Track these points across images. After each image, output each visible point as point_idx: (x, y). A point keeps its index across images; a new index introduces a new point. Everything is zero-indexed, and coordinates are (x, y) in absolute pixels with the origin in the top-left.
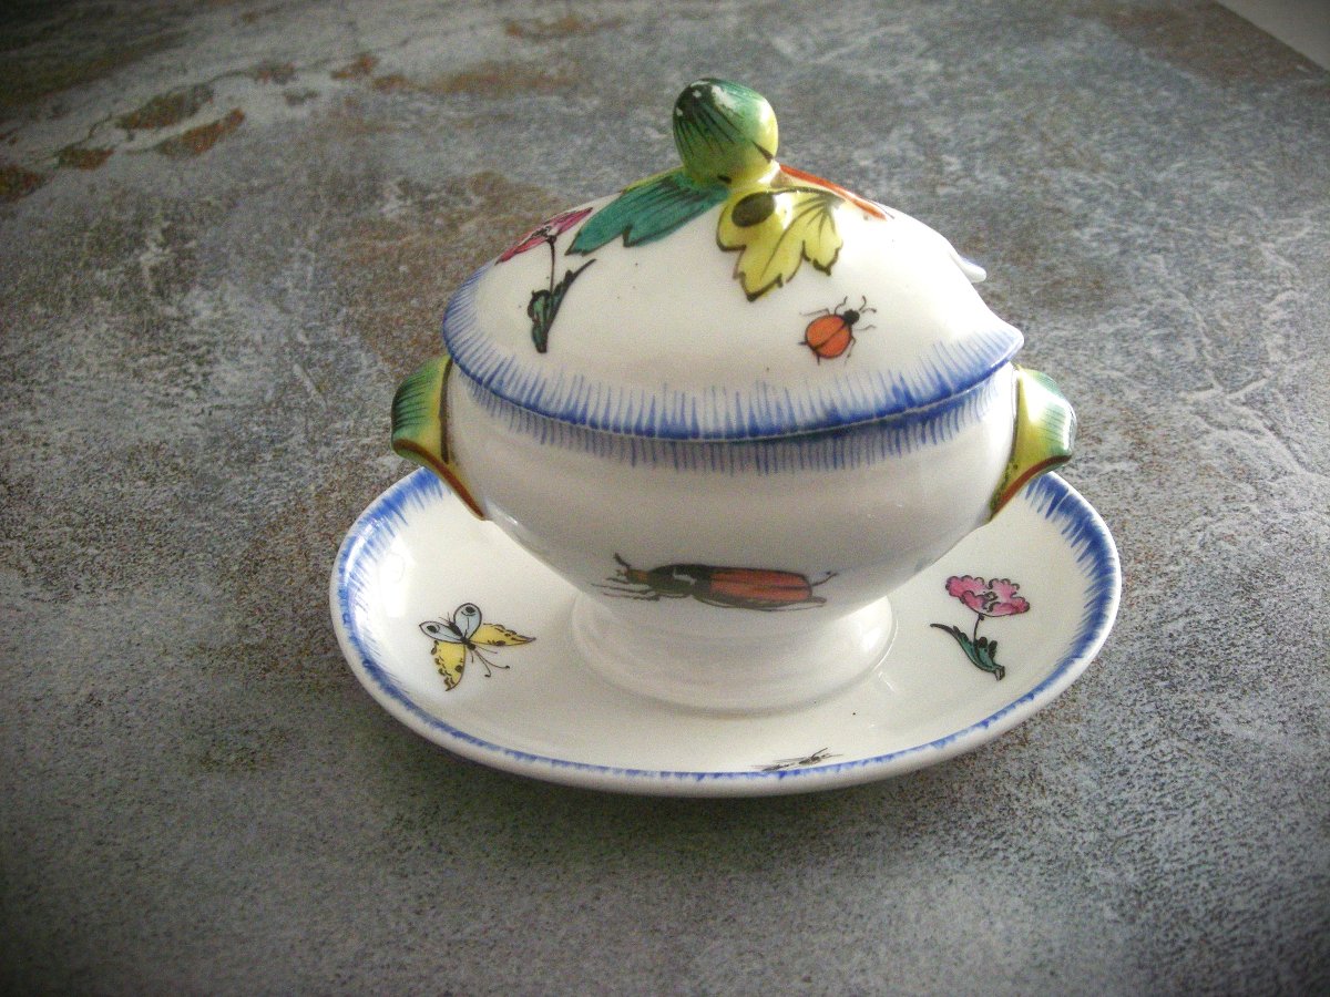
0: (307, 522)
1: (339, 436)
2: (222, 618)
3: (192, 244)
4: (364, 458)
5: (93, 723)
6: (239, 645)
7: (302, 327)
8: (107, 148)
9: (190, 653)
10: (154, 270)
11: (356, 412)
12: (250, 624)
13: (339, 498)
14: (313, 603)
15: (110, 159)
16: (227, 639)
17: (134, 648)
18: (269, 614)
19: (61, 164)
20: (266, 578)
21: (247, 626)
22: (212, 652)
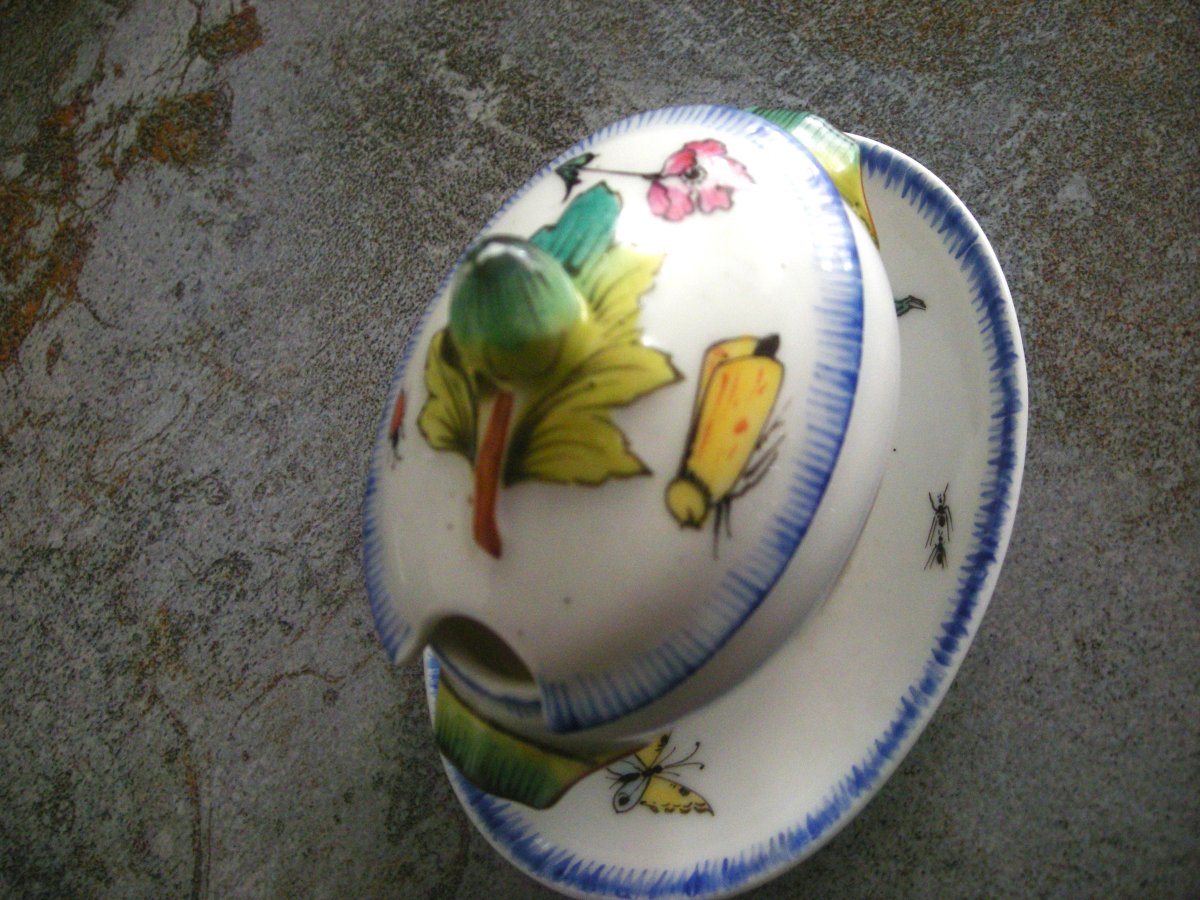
0: (1071, 316)
1: (984, 196)
2: (1112, 477)
3: (506, 62)
4: (1042, 204)
5: (1114, 665)
6: (1164, 495)
7: (775, 86)
8: (238, 9)
9: (1125, 534)
10: (505, 119)
11: (966, 156)
12: (1147, 465)
13: (1073, 269)
14: (1186, 403)
15: (261, 18)
16: (1144, 497)
17: (1061, 566)
18: (1156, 443)
19: (215, 62)
20: (1105, 405)
21: (1148, 470)
22: (1146, 520)
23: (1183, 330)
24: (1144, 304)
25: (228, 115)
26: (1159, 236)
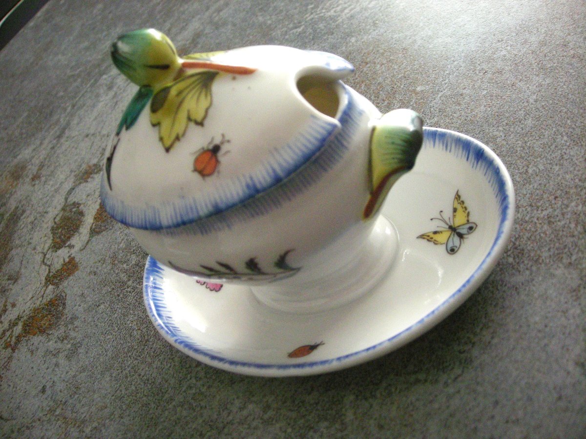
2: (553, 276)
8: (67, 260)
9: (574, 298)
12: (569, 261)
14: (573, 226)
15: (77, 260)
16: (574, 276)
17: (547, 330)
18: (567, 250)
19: (57, 285)
20: (531, 245)
21: (570, 263)
22: (582, 286)
23: (553, 197)
24: (528, 195)
25: (64, 304)
26: (521, 167)
